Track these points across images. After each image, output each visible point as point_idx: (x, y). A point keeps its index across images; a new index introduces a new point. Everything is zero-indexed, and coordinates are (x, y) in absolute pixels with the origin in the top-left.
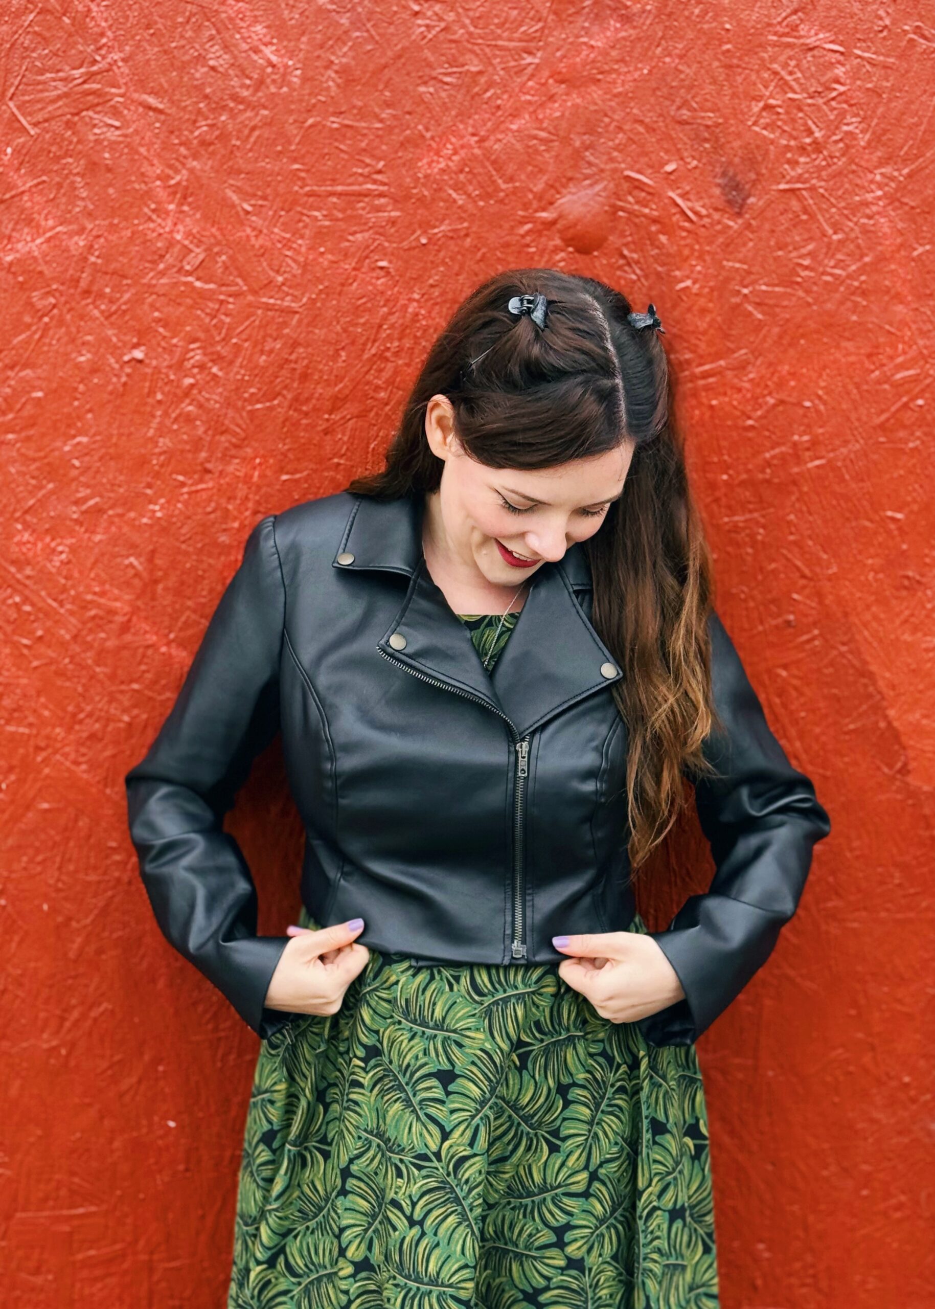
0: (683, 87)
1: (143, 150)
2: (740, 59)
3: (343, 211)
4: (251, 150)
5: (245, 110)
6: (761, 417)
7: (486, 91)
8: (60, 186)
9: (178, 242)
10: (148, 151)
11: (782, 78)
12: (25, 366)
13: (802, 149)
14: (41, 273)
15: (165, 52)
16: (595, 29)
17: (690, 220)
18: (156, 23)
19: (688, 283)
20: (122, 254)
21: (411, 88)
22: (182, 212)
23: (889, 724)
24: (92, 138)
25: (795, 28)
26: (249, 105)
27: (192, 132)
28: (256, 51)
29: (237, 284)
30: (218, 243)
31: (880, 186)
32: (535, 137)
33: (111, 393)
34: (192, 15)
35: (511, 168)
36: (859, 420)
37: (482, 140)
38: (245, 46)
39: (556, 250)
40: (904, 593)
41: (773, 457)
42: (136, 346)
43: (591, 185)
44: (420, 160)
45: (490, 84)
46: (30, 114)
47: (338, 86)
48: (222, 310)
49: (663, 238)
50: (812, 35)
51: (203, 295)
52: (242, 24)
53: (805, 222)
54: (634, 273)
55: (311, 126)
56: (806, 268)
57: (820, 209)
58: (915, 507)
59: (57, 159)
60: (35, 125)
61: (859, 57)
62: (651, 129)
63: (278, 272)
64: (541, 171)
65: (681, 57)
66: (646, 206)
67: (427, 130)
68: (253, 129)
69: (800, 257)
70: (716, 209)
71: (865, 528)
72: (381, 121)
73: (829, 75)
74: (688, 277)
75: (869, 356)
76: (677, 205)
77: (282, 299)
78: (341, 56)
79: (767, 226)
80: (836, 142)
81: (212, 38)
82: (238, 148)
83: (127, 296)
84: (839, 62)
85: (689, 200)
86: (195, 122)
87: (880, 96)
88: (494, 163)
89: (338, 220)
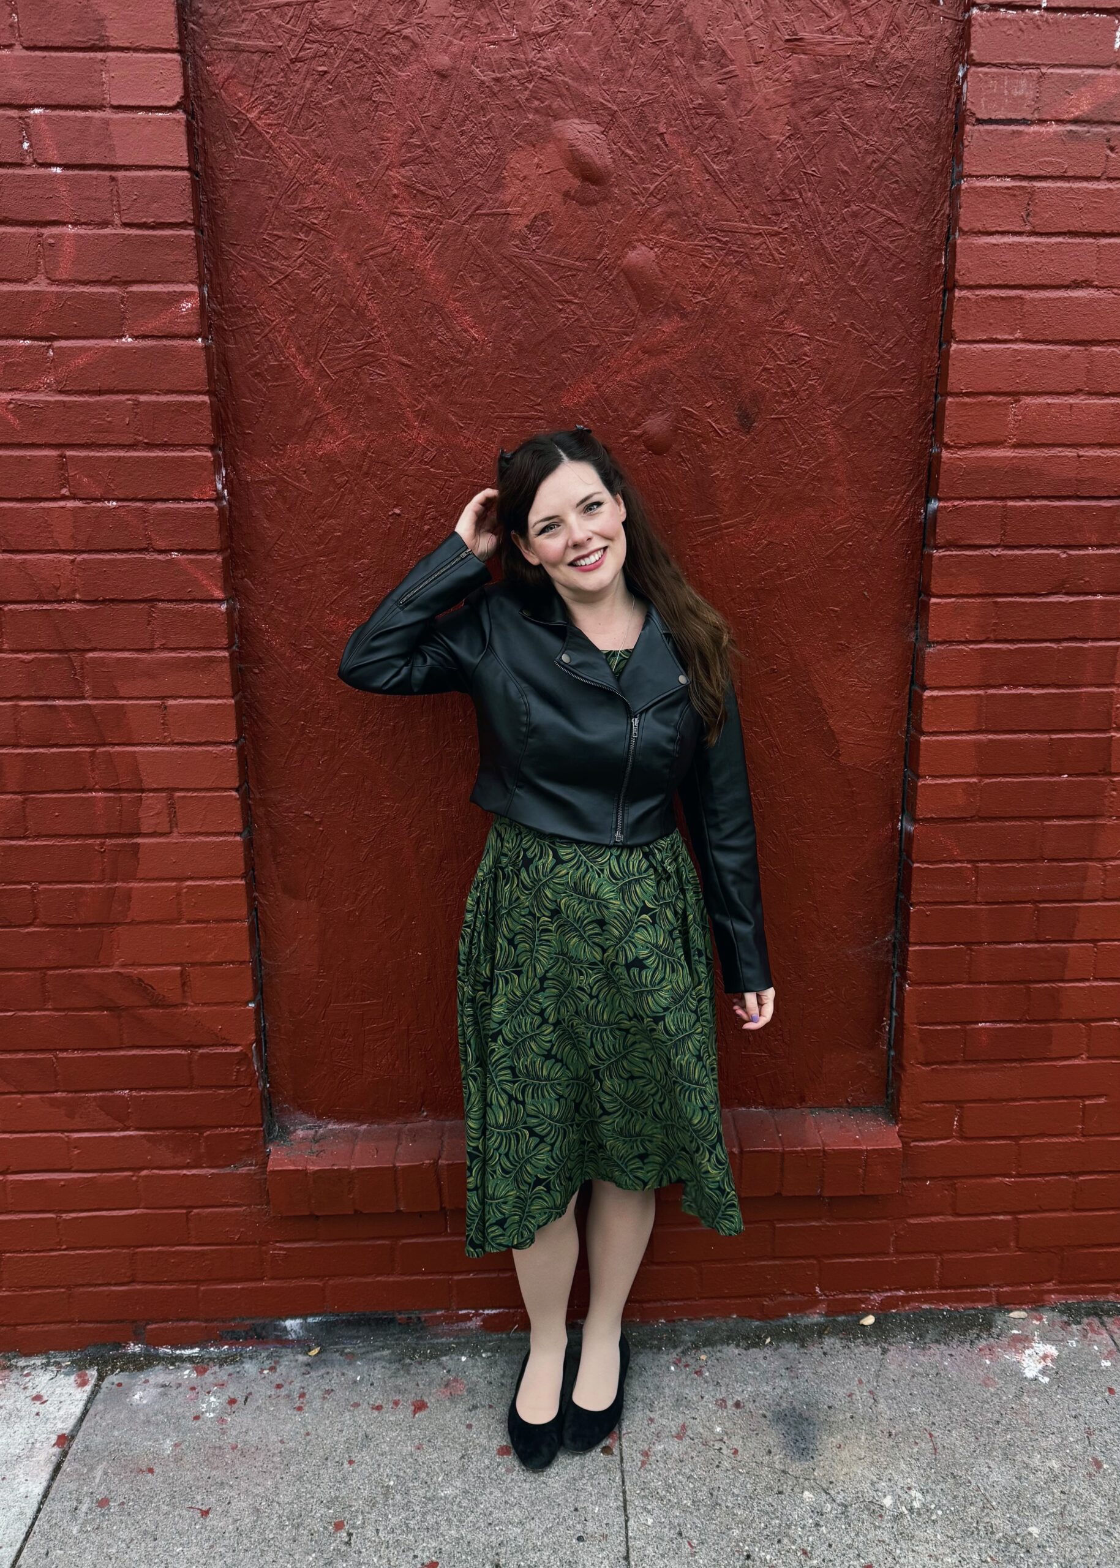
0: (716, 357)
1: (399, 389)
2: (750, 340)
3: (517, 427)
4: (463, 390)
5: (460, 366)
6: (758, 551)
7: (602, 357)
8: (350, 410)
9: (421, 444)
10: (402, 390)
11: (774, 352)
12: (331, 517)
13: (785, 394)
14: (339, 462)
15: (412, 331)
16: (665, 321)
17: (720, 436)
18: (406, 313)
19: (718, 473)
20: (388, 451)
21: (557, 354)
22: (423, 427)
23: (830, 727)
24: (369, 382)
25: (781, 322)
26: (461, 363)
27: (428, 379)
28: (466, 331)
29: (455, 470)
30: (444, 446)
31: (829, 417)
32: (630, 385)
33: (382, 534)
34: (428, 309)
35: (616, 404)
36: (815, 553)
37: (599, 386)
38: (459, 328)
39: (643, 452)
40: (839, 653)
41: (766, 575)
42: (395, 507)
43: (663, 414)
44: (563, 397)
45: (604, 353)
46: (332, 367)
47: (515, 353)
48: (447, 485)
49: (704, 446)
50: (791, 327)
51: (436, 476)
52: (458, 315)
53: (787, 437)
54: (687, 466)
55: (498, 377)
56: (786, 464)
57: (794, 430)
58: (846, 604)
59: (349, 393)
60: (335, 373)
61: (818, 340)
62: (697, 381)
63: (479, 463)
64: (633, 405)
65: (716, 339)
66: (694, 427)
67: (567, 380)
68: (465, 377)
69: (782, 458)
70: (735, 429)
71: (818, 616)
72: (540, 374)
73: (801, 351)
74: (718, 470)
75: (822, 516)
76: (713, 427)
77: (482, 480)
78: (517, 335)
79: (764, 440)
80: (805, 390)
81: (440, 323)
82: (455, 389)
83: (390, 476)
84: (807, 343)
85: (719, 424)
86: (430, 373)
87: (830, 363)
88: (605, 400)
89: (514, 433)
